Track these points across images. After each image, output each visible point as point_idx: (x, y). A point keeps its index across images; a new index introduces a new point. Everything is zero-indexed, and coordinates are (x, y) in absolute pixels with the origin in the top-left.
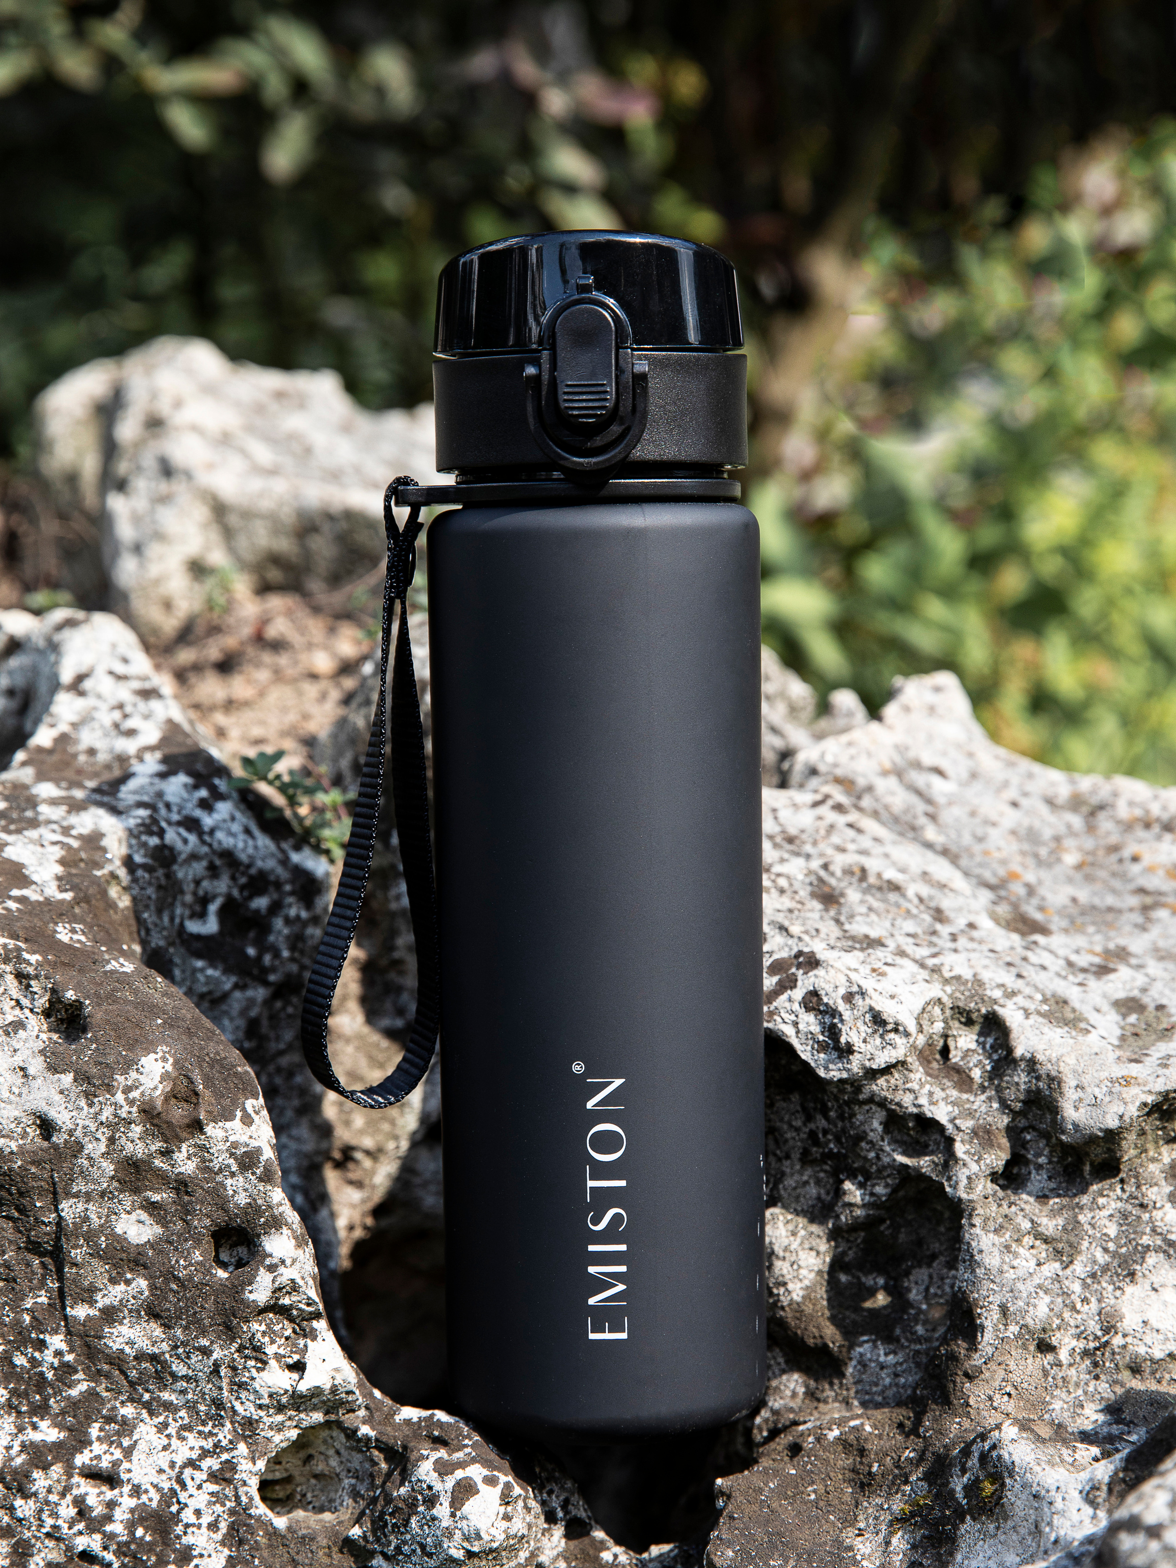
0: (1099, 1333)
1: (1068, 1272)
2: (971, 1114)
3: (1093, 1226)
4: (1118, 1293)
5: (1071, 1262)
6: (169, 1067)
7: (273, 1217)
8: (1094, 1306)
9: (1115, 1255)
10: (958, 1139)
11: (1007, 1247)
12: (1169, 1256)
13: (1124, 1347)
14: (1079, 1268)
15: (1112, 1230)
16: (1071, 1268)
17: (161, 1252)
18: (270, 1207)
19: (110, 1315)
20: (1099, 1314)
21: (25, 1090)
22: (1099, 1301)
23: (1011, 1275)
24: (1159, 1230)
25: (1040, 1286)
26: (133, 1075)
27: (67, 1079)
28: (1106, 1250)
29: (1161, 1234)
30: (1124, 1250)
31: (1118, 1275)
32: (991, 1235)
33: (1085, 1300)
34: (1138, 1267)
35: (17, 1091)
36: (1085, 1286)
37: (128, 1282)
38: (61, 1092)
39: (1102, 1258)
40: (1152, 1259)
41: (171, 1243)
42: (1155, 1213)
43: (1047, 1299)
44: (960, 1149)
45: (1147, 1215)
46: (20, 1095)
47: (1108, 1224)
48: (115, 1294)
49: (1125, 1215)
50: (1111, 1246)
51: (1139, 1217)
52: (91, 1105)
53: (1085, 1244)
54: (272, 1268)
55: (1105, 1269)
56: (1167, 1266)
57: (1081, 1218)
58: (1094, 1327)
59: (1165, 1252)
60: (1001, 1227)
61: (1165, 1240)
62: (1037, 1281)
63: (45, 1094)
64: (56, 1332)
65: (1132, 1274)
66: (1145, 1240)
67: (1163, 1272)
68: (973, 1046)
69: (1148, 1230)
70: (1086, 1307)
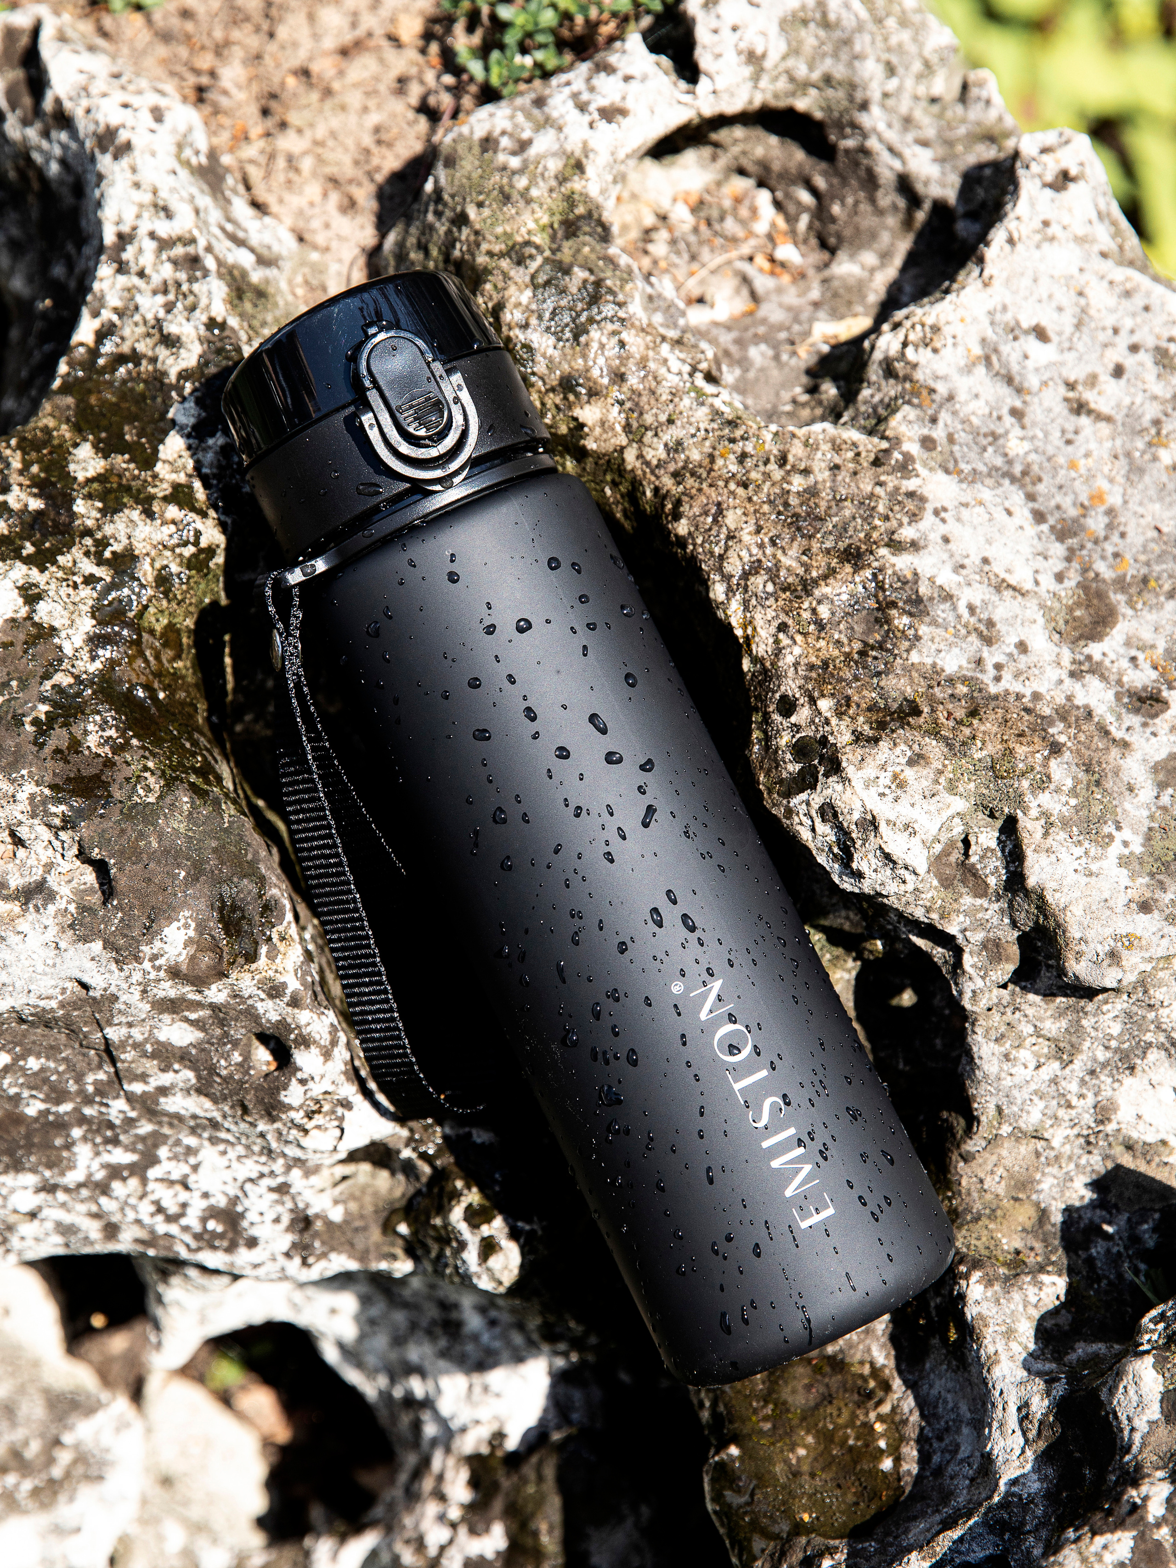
0: (1093, 1125)
1: (1067, 1071)
2: (981, 925)
3: (1096, 1029)
4: (1116, 1085)
5: (1071, 1062)
6: (191, 933)
7: (300, 1035)
8: (1090, 1100)
9: (1117, 1050)
10: (967, 950)
11: (1007, 1057)
12: (1170, 1055)
13: (1119, 1130)
14: (1079, 1066)
15: (1116, 1029)
16: (1071, 1067)
17: (203, 1050)
18: (298, 1027)
19: (163, 1091)
20: (1095, 1107)
21: (58, 961)
22: (1096, 1095)
23: (1007, 1082)
24: (1164, 1026)
25: (1036, 1092)
26: (157, 944)
27: (97, 946)
28: (1107, 1048)
29: (1165, 1031)
30: (1126, 1045)
31: (1118, 1068)
32: (992, 1044)
33: (1082, 1096)
34: (1139, 1061)
35: (51, 962)
36: (1083, 1082)
37: (176, 1072)
38: (93, 959)
39: (1102, 1055)
40: (1153, 1055)
41: (212, 1044)
42: (1161, 1011)
43: (1041, 1104)
44: (968, 961)
45: (1153, 1014)
46: (54, 965)
47: (1112, 1024)
48: (166, 1079)
49: (1129, 1015)
50: (1114, 1044)
51: (1144, 1017)
52: (121, 970)
53: (1087, 1044)
54: (303, 1082)
55: (1104, 1065)
56: (1167, 1065)
57: (1084, 1022)
58: (1088, 1119)
59: (1166, 1050)
60: (1003, 1036)
61: (1169, 1037)
62: (1033, 1086)
63: (78, 963)
64: (117, 1097)
65: (1132, 1068)
66: (1149, 1037)
67: (1162, 1070)
68: (993, 844)
69: (1152, 1027)
70: (1082, 1101)
